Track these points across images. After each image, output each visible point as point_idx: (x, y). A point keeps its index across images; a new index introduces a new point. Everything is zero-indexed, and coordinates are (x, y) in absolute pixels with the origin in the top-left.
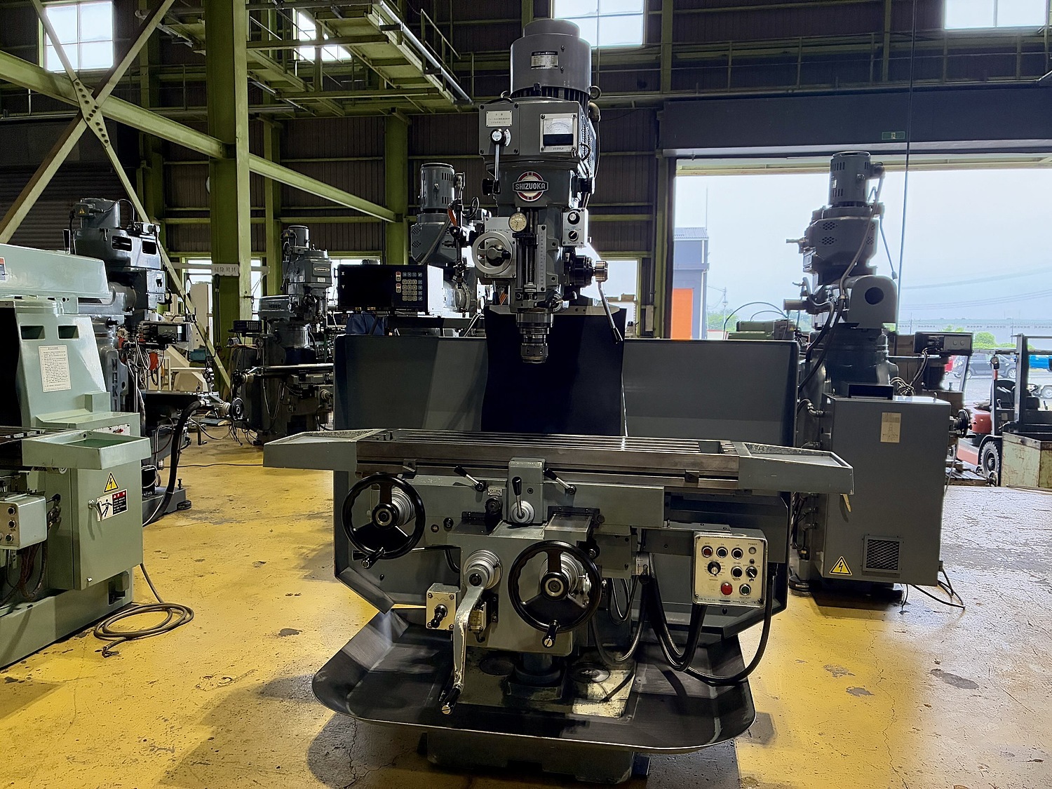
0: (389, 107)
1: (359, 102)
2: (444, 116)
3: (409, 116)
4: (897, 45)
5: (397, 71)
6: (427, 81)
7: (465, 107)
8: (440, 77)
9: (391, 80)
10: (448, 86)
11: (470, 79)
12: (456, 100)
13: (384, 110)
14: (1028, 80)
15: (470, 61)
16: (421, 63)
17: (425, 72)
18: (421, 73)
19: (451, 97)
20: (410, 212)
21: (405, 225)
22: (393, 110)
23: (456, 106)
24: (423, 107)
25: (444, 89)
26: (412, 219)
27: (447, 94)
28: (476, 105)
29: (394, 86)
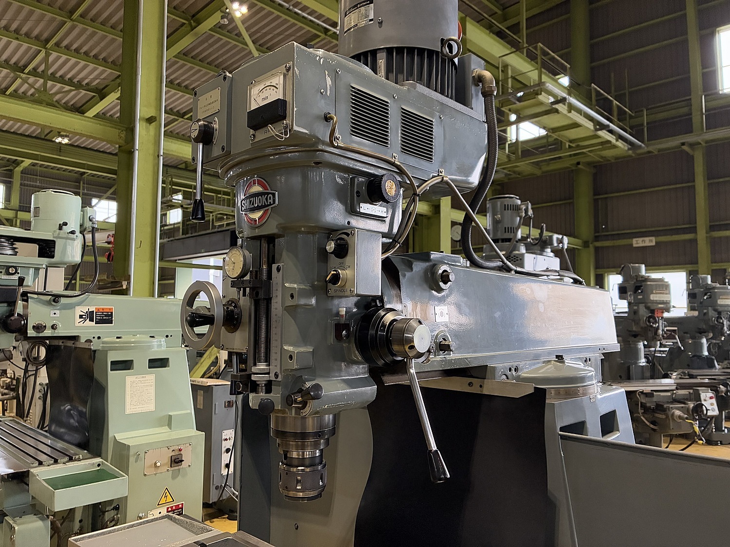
0: (575, 162)
1: (553, 162)
2: (622, 162)
3: (594, 167)
5: (573, 134)
6: (599, 137)
7: (639, 151)
8: (611, 131)
9: (571, 141)
10: (620, 137)
11: (643, 130)
12: (630, 147)
13: (572, 165)
15: (643, 116)
16: (592, 124)
17: (597, 130)
18: (593, 131)
19: (624, 145)
20: (597, 238)
21: (592, 249)
22: (578, 163)
23: (630, 152)
24: (602, 157)
25: (617, 140)
26: (598, 244)
27: (620, 144)
28: (651, 149)
29: (573, 145)
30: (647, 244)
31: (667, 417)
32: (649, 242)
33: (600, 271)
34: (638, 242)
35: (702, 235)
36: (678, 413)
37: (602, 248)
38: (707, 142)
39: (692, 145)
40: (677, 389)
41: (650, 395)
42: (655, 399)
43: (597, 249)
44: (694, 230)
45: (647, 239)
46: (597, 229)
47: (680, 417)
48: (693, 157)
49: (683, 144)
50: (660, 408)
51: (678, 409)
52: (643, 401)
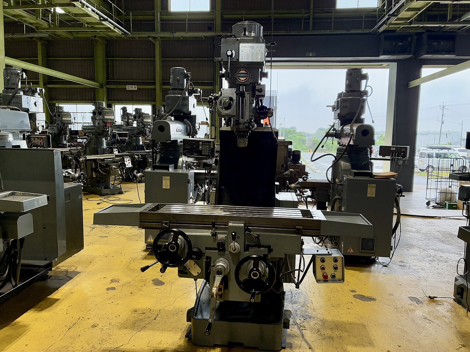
0: (93, 35)
1: (79, 32)
4: (316, 15)
5: (89, 19)
7: (128, 36)
9: (88, 24)
10: (115, 26)
11: (130, 24)
12: (123, 33)
13: (91, 36)
14: (367, 31)
15: (130, 15)
16: (98, 16)
19: (119, 32)
20: (108, 83)
21: (105, 89)
22: (95, 36)
23: (123, 36)
24: (108, 35)
25: (114, 28)
26: (108, 86)
27: (116, 30)
28: (133, 36)
29: (89, 26)
30: (133, 89)
31: (110, 169)
32: (134, 88)
33: (110, 102)
34: (129, 88)
35: (158, 86)
36: (114, 167)
37: (111, 89)
38: (161, 38)
39: (154, 38)
40: (116, 157)
41: (103, 160)
42: (105, 162)
43: (108, 89)
44: (154, 84)
45: (133, 86)
46: (108, 78)
47: (114, 168)
48: (154, 45)
49: (149, 37)
50: (107, 165)
51: (114, 165)
52: (100, 163)
